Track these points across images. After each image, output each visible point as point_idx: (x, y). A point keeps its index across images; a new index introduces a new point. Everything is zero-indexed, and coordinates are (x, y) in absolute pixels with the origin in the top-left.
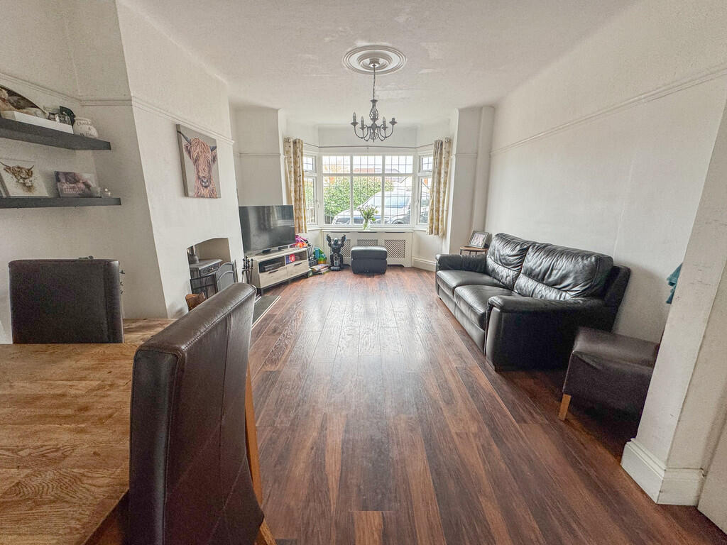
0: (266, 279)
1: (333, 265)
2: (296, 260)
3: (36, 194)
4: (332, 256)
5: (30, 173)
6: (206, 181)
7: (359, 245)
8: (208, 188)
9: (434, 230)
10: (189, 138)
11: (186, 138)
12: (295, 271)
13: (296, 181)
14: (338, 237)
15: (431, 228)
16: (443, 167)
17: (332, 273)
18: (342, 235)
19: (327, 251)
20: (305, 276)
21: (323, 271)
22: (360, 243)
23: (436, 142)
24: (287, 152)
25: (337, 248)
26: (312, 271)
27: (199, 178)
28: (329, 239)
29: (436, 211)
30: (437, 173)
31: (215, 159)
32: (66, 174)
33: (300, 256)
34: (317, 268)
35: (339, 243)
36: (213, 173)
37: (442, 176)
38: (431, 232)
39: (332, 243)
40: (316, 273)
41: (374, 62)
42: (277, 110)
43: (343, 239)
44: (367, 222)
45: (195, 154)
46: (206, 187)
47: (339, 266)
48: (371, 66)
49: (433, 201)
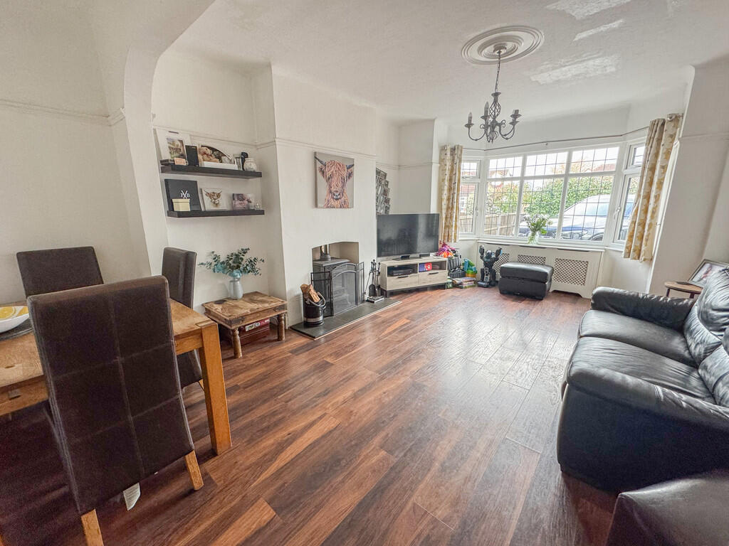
0: (393, 283)
1: (483, 281)
2: (433, 269)
3: (220, 208)
4: (482, 271)
5: (219, 195)
6: (337, 194)
7: (519, 262)
8: (339, 199)
9: (635, 252)
10: (324, 161)
11: (321, 162)
12: (429, 280)
13: (450, 189)
14: (491, 250)
15: (629, 248)
16: (659, 159)
17: (476, 288)
18: (497, 248)
19: (480, 265)
20: (442, 287)
21: (465, 284)
22: (521, 259)
23: (653, 124)
24: (442, 161)
25: (490, 261)
26: (453, 283)
27: (331, 192)
28: (482, 251)
29: (639, 224)
30: (651, 168)
31: (350, 175)
32: (238, 195)
33: (440, 266)
34: (458, 280)
35: (493, 256)
36: (347, 189)
37: (657, 172)
38: (628, 255)
39: (485, 255)
40: (456, 286)
41: (499, 48)
42: (433, 121)
43: (498, 252)
44: (533, 235)
45: (328, 174)
46: (337, 199)
47: (490, 282)
48: (496, 53)
49: (637, 211)
